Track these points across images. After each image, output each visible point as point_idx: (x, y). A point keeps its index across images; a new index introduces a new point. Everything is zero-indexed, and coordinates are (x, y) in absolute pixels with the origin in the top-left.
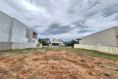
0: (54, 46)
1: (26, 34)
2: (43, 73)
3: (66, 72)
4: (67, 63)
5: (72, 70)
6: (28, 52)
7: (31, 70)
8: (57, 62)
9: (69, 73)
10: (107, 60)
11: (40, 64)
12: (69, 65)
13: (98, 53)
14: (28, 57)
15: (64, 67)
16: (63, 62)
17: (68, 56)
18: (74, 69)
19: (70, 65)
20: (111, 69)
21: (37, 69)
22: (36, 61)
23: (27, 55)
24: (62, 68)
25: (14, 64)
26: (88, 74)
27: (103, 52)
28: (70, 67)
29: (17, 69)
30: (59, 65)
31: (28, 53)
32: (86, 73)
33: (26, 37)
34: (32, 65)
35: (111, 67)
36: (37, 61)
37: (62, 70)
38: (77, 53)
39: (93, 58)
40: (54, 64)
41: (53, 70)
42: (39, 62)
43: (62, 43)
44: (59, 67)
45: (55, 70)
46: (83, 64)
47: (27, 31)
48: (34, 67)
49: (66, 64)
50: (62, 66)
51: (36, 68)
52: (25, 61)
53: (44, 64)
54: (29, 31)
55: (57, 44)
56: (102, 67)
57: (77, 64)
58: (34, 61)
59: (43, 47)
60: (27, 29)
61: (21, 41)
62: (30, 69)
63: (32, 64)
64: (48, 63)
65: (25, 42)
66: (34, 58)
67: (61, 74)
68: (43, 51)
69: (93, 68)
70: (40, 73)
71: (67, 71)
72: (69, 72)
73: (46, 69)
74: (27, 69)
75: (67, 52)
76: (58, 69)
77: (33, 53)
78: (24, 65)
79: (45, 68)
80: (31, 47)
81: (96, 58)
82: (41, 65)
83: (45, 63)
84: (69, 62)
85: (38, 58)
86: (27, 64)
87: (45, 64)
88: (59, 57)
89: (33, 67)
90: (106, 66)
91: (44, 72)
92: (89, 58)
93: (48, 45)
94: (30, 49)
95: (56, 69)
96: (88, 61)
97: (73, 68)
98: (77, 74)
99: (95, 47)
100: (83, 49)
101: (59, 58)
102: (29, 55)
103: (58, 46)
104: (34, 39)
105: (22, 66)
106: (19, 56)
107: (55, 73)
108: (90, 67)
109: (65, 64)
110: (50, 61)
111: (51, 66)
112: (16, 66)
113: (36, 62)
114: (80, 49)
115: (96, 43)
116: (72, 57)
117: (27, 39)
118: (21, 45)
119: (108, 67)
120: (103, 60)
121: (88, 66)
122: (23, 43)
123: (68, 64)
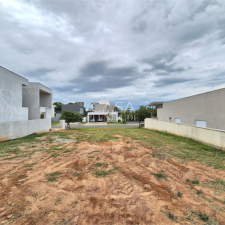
0: (96, 121)
1: (21, 97)
2: (72, 221)
3: (122, 213)
4: (125, 185)
5: (134, 207)
6: (32, 149)
7: (46, 213)
8: (102, 184)
9: (128, 215)
10: (214, 171)
11: (63, 191)
12: (129, 190)
13: (197, 147)
14: (34, 167)
15: (118, 197)
16: (115, 183)
17: (129, 160)
18: (138, 203)
19: (131, 191)
20: (215, 199)
21: (59, 208)
22: (54, 183)
23: (30, 162)
24: (114, 202)
25: (6, 198)
26: (166, 217)
27: (210, 144)
28: (130, 196)
29: (14, 213)
30: (107, 193)
31: (33, 152)
32: (163, 214)
33: (23, 106)
34: (46, 196)
35: (217, 193)
36: (57, 183)
37: (114, 209)
38: (151, 148)
39: (184, 165)
40: (96, 189)
41: (94, 208)
42: (62, 186)
43: (116, 113)
44: (106, 198)
45: (97, 210)
46: (160, 184)
47: (23, 90)
48: (51, 202)
49: (122, 188)
50: (113, 194)
51: (56, 207)
52: (28, 182)
53: (73, 191)
54: (28, 90)
55: (104, 118)
56: (199, 192)
57: (145, 188)
58: (50, 183)
59: (68, 128)
60: (23, 85)
61: (11, 118)
62: (44, 210)
63: (47, 192)
64: (81, 187)
65: (21, 119)
66: (50, 170)
67: (111, 221)
68: (69, 143)
69: (179, 198)
70: (67, 219)
71: (124, 209)
72: (127, 213)
73: (78, 207)
74: (37, 209)
75: (128, 142)
76: (105, 205)
77: (45, 154)
78: (29, 198)
79: (78, 205)
80: (37, 131)
81: (191, 163)
82: (66, 195)
83: (76, 186)
84: (129, 180)
85: (58, 169)
86: (35, 195)
87: (75, 189)
88: (106, 166)
89: (49, 203)
90: (208, 189)
91: (75, 216)
92: (175, 164)
93: (81, 120)
94: (34, 135)
95: (101, 205)
96: (171, 175)
97: (138, 199)
98: (143, 217)
99: (193, 132)
100: (166, 131)
101: (108, 169)
102: (35, 161)
103: (106, 121)
104: (43, 110)
105: (24, 201)
106: (12, 165)
107: (98, 217)
108: (172, 196)
109: (120, 189)
110: (86, 179)
111: (89, 196)
112: (10, 203)
113: (54, 186)
114: (157, 132)
115: (196, 120)
116: (137, 164)
117: (25, 111)
118: (11, 127)
119: (212, 192)
120: (204, 170)
121: (170, 192)
122: (16, 123)
123: (126, 187)
